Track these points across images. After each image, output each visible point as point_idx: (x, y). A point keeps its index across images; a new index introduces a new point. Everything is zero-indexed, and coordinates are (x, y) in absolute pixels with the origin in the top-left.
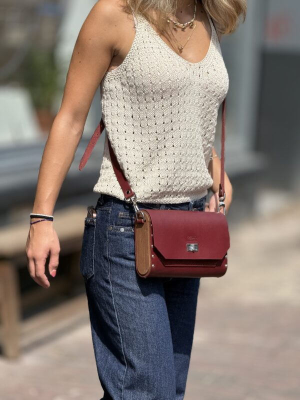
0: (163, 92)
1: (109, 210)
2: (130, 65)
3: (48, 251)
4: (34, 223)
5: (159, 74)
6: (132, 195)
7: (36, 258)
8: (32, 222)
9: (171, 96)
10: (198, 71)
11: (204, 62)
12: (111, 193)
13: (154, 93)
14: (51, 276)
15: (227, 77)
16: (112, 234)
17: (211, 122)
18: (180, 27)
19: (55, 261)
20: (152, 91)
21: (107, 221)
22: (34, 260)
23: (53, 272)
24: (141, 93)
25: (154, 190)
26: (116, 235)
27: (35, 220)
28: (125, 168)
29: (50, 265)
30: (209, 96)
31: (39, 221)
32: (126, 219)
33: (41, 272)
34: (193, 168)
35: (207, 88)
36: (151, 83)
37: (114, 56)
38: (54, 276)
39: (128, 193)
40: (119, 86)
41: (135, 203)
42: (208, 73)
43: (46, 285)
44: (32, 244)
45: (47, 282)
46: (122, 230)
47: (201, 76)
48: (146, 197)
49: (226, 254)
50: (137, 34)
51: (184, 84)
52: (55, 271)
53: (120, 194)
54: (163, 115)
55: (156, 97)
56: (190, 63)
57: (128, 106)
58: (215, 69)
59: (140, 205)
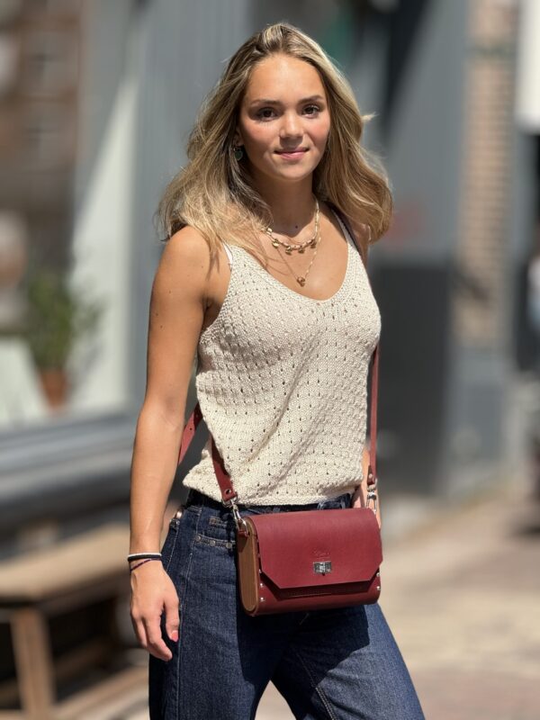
0: (279, 350)
1: (197, 512)
2: (229, 318)
3: (162, 604)
4: (136, 567)
5: (269, 326)
6: (234, 497)
7: (146, 617)
8: (132, 567)
9: (292, 355)
10: (329, 311)
11: (339, 295)
12: (201, 490)
13: (266, 354)
14: (172, 641)
15: (377, 312)
16: (198, 547)
17: (358, 381)
18: (295, 249)
19: (174, 619)
20: (263, 352)
21: (194, 527)
22: (144, 621)
23: (173, 635)
24: (249, 357)
25: (261, 484)
26: (203, 549)
27: (135, 563)
28: (225, 457)
29: (168, 625)
30: (351, 345)
31: (142, 564)
32: (219, 527)
33: (157, 637)
34: (316, 451)
35: (346, 334)
36: (260, 340)
37: (208, 308)
38: (175, 639)
39: (227, 492)
40: (218, 350)
41: (235, 507)
42: (346, 311)
43: (167, 656)
44: (137, 599)
45: (168, 652)
46: (213, 542)
47: (336, 317)
48: (249, 495)
49: (378, 571)
50: (233, 272)
51: (308, 335)
52: (176, 632)
53: (216, 493)
54: (284, 383)
55: (270, 359)
56: (318, 302)
57: (234, 377)
58: (357, 304)
59: (242, 508)
